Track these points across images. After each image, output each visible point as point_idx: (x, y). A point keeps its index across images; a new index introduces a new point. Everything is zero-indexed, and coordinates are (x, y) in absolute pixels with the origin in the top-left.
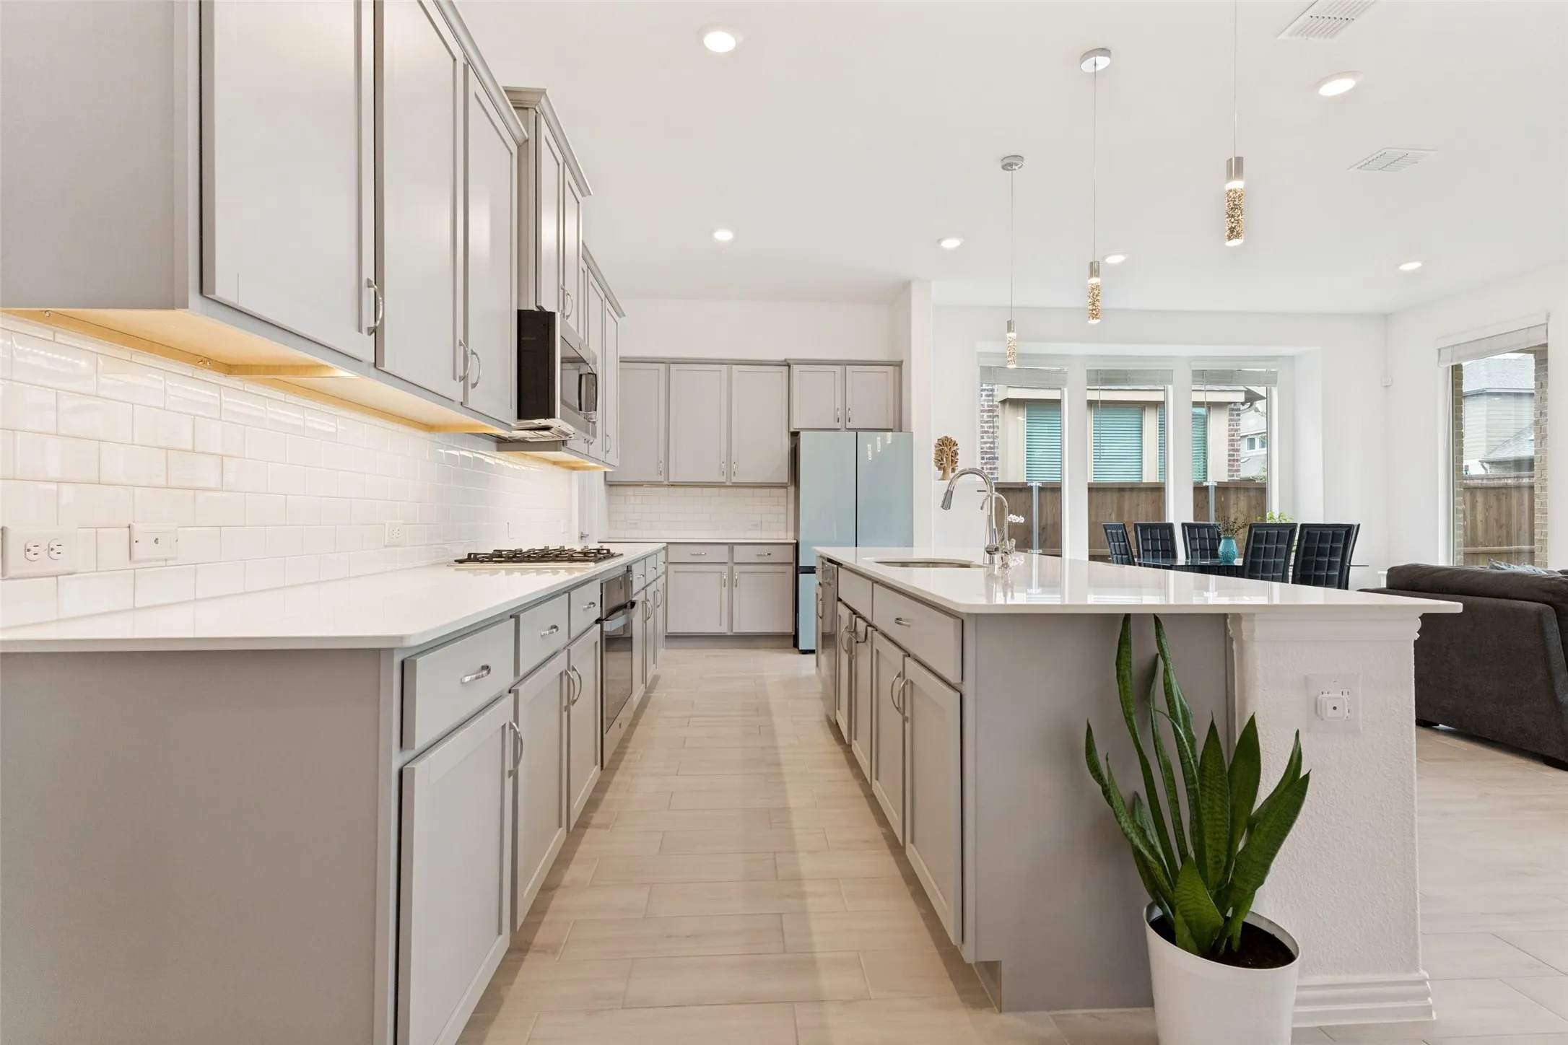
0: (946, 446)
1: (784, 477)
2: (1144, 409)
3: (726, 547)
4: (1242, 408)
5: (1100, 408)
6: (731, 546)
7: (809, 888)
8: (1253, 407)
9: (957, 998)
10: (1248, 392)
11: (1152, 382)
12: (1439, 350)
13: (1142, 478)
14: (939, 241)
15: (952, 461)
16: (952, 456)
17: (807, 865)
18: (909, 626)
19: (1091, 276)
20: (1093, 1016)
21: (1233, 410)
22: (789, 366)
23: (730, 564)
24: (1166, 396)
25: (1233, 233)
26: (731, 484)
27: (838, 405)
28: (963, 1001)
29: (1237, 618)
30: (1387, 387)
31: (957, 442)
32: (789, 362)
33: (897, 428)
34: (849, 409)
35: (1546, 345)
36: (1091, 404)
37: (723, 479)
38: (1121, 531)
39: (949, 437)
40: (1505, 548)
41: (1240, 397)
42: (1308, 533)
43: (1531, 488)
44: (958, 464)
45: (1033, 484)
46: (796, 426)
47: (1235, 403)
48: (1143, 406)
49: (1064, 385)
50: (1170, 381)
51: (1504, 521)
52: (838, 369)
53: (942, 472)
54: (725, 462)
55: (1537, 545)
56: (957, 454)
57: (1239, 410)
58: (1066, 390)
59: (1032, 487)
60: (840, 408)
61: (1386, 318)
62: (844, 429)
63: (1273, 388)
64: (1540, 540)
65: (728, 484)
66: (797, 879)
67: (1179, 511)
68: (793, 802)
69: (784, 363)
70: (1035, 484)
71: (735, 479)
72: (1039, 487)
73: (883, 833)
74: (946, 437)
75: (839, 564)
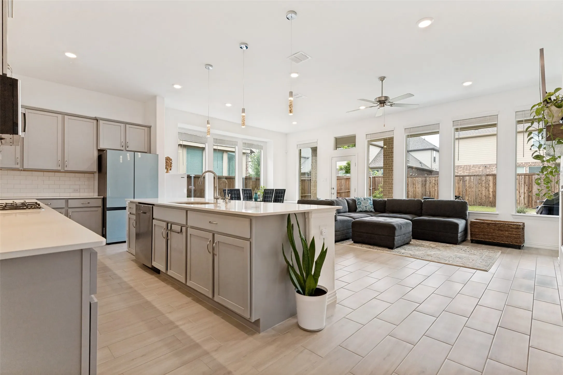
0: (168, 160)
1: (95, 168)
2: (223, 152)
3: (64, 200)
4: (249, 155)
5: (217, 152)
6: (67, 199)
7: (178, 323)
8: (251, 155)
9: (246, 335)
10: (251, 150)
11: (232, 145)
12: (297, 145)
13: (222, 174)
14: (173, 85)
15: (170, 166)
16: (170, 164)
17: (172, 317)
18: (217, 224)
19: (242, 113)
20: (280, 325)
21: (247, 155)
22: (97, 120)
23: (67, 208)
24: (235, 150)
25: (291, 111)
26: (64, 171)
27: (123, 140)
28: (248, 335)
29: (308, 213)
30: (286, 153)
31: (172, 159)
32: (98, 118)
33: (149, 152)
34: (128, 142)
35: (317, 147)
36: (215, 150)
37: (59, 168)
38: (229, 191)
39: (169, 157)
40: (304, 195)
41: (249, 152)
42: (277, 192)
43: (310, 180)
44: (172, 167)
45: (192, 175)
46: (102, 146)
47: (247, 153)
48: (223, 151)
49: (206, 142)
50: (237, 145)
51: (304, 188)
52: (122, 125)
53: (166, 170)
54: (61, 160)
55: (311, 194)
56: (172, 163)
57: (248, 155)
58: (207, 144)
59: (191, 176)
60: (123, 141)
61: (286, 135)
62: (125, 150)
63: (262, 150)
64: (312, 193)
65: (62, 171)
66: (171, 323)
67: (239, 185)
68: (149, 298)
69: (95, 119)
70: (193, 175)
71: (66, 169)
72: (194, 177)
73: (191, 299)
74: (168, 157)
75: (154, 205)
